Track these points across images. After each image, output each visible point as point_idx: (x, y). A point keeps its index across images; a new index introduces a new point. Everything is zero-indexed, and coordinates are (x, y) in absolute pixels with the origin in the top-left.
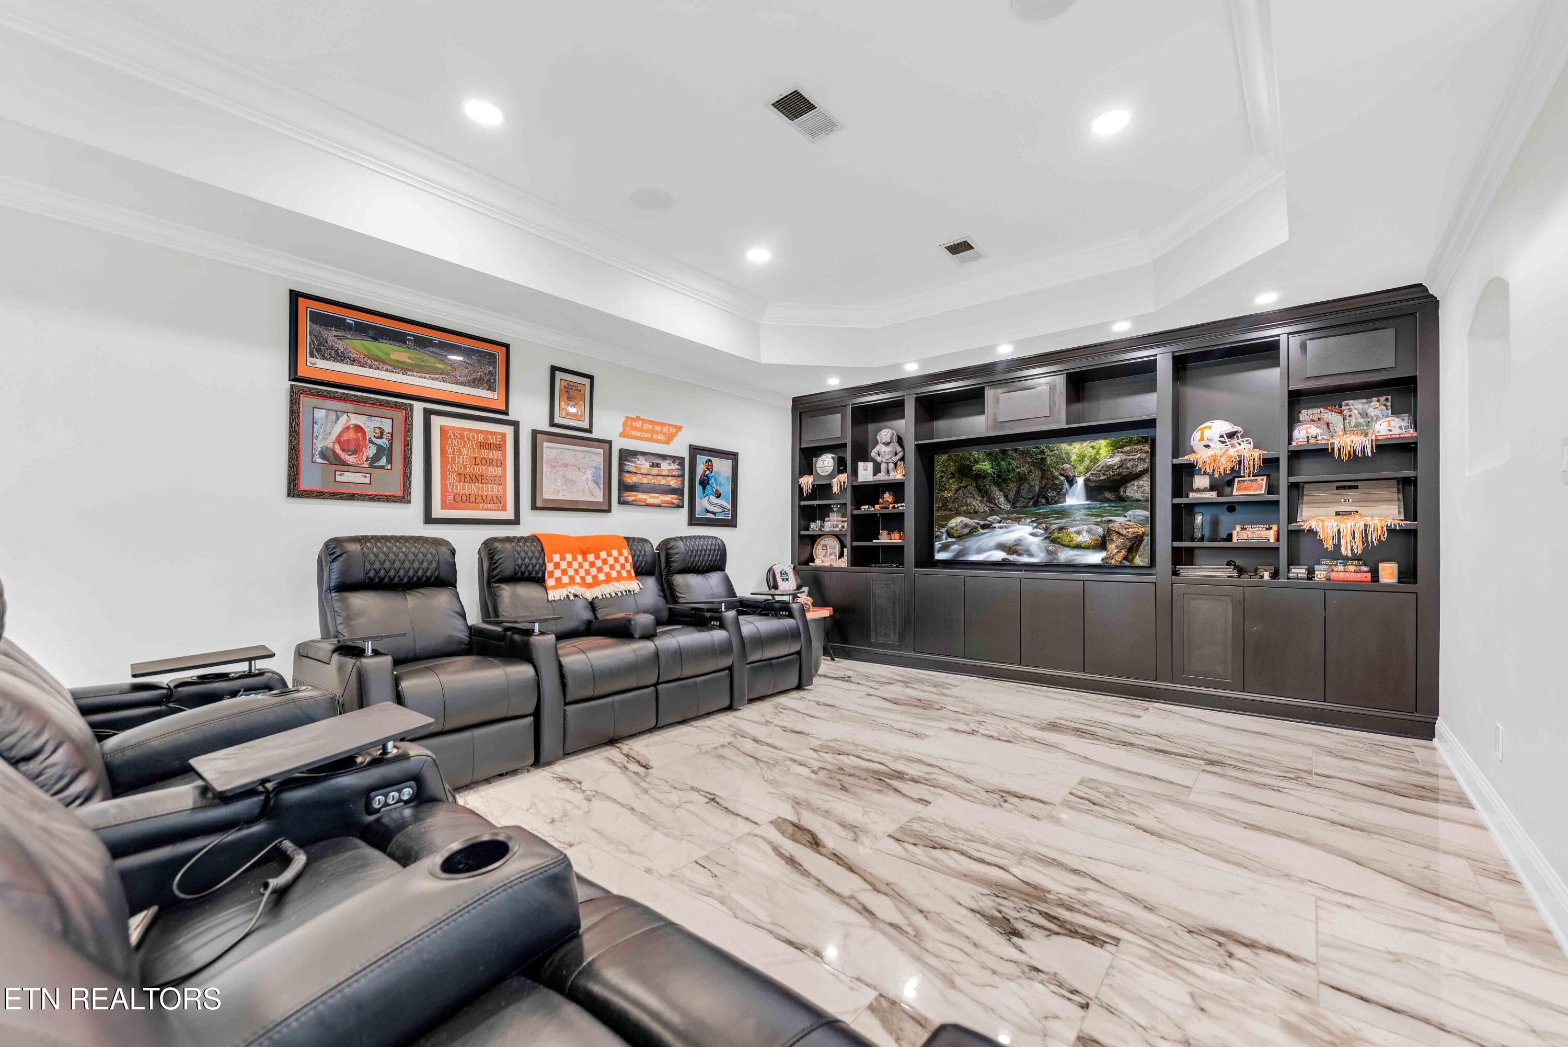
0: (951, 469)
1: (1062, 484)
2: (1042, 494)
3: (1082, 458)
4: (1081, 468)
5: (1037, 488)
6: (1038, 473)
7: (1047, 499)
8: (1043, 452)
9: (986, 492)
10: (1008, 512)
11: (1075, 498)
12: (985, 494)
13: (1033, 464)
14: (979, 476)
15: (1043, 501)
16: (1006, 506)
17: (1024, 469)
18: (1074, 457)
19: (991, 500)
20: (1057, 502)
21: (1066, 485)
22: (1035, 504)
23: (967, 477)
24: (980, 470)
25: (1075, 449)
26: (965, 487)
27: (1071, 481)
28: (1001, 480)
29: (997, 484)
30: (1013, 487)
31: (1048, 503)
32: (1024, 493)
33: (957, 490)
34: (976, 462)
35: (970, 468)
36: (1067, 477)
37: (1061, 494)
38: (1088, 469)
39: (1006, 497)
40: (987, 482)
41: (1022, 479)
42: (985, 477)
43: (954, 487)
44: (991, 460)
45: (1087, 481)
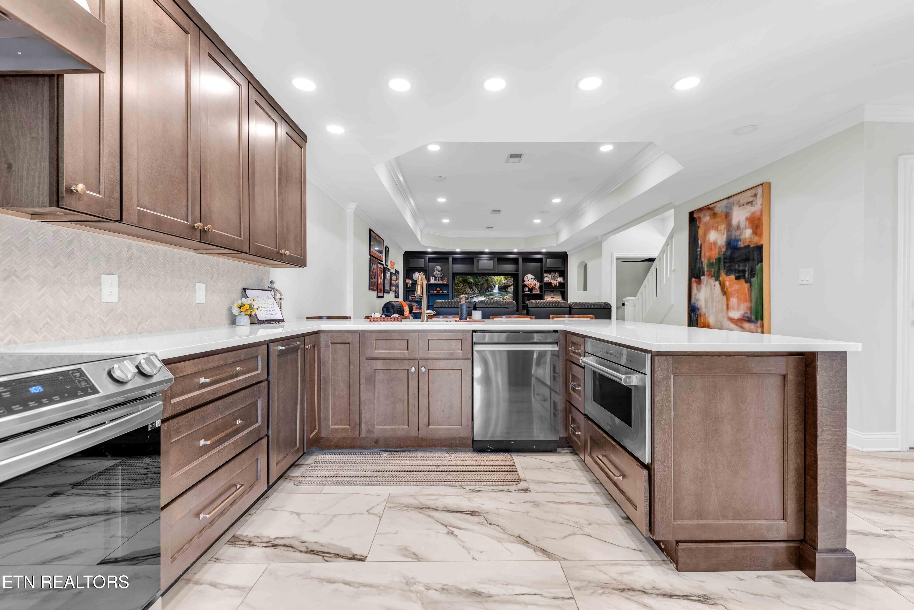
0: (461, 280)
1: (492, 287)
2: (487, 289)
3: (497, 280)
4: (497, 283)
5: (486, 288)
6: (486, 283)
7: (489, 290)
8: (487, 278)
9: (472, 288)
10: (478, 294)
11: (496, 291)
12: (471, 288)
13: (485, 281)
14: (470, 283)
15: (488, 291)
16: (477, 292)
17: (483, 282)
18: (495, 280)
19: (473, 290)
20: (491, 291)
21: (494, 287)
22: (485, 292)
23: (466, 283)
24: (470, 281)
25: (496, 278)
26: (465, 286)
27: (495, 286)
28: (476, 284)
29: (475, 286)
30: (479, 287)
31: (489, 292)
32: (482, 288)
33: (463, 287)
34: (469, 279)
35: (467, 280)
36: (494, 285)
37: (492, 290)
38: (499, 283)
39: (477, 289)
40: (472, 285)
41: (482, 285)
42: (471, 283)
43: (462, 285)
44: (473, 279)
45: (499, 286)
